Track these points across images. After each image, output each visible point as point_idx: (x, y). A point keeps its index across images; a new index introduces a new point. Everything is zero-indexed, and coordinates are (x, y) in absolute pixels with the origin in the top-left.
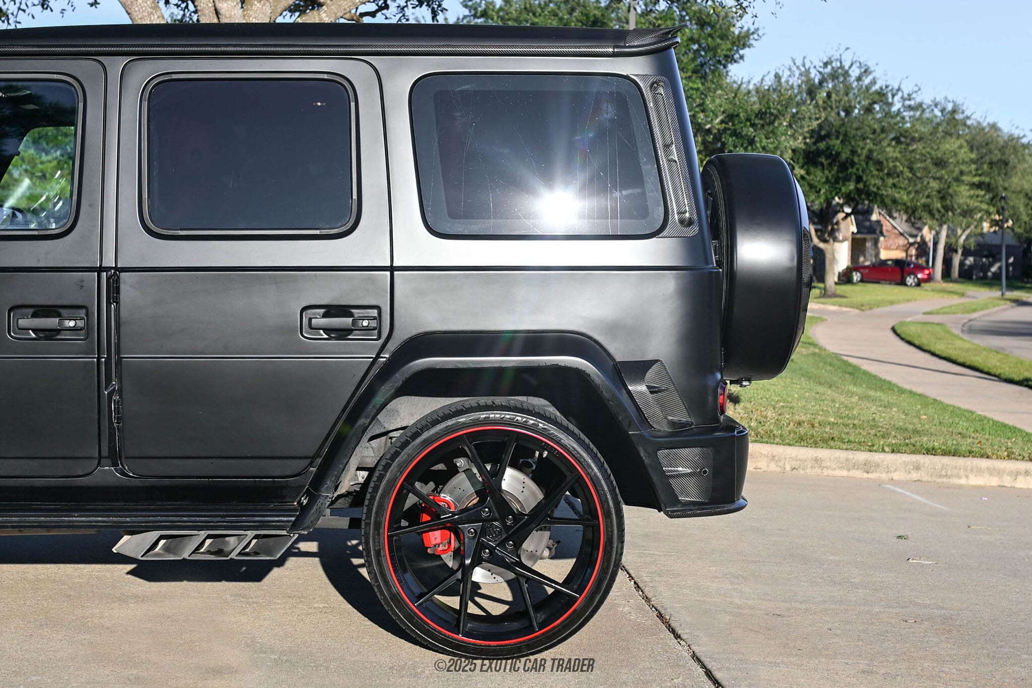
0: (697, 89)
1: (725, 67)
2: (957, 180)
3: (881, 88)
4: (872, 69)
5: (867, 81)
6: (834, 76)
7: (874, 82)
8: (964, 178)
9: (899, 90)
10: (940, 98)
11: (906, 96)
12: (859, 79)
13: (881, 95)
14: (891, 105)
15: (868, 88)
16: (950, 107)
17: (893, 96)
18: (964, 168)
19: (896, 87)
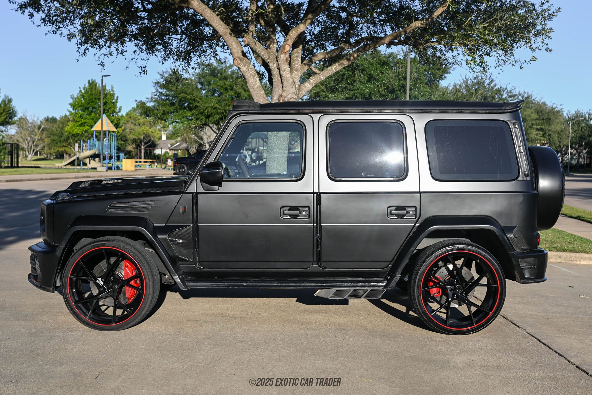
0: (427, 91)
1: (438, 81)
2: (531, 127)
3: (498, 88)
4: (494, 80)
5: (492, 85)
6: (478, 83)
7: (495, 85)
8: (534, 126)
9: (506, 89)
10: (522, 91)
11: (509, 91)
12: (489, 84)
13: (499, 91)
14: (502, 95)
15: (492, 88)
16: (526, 95)
17: (504, 91)
18: (534, 122)
19: (505, 87)
